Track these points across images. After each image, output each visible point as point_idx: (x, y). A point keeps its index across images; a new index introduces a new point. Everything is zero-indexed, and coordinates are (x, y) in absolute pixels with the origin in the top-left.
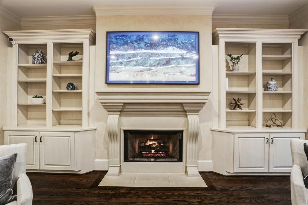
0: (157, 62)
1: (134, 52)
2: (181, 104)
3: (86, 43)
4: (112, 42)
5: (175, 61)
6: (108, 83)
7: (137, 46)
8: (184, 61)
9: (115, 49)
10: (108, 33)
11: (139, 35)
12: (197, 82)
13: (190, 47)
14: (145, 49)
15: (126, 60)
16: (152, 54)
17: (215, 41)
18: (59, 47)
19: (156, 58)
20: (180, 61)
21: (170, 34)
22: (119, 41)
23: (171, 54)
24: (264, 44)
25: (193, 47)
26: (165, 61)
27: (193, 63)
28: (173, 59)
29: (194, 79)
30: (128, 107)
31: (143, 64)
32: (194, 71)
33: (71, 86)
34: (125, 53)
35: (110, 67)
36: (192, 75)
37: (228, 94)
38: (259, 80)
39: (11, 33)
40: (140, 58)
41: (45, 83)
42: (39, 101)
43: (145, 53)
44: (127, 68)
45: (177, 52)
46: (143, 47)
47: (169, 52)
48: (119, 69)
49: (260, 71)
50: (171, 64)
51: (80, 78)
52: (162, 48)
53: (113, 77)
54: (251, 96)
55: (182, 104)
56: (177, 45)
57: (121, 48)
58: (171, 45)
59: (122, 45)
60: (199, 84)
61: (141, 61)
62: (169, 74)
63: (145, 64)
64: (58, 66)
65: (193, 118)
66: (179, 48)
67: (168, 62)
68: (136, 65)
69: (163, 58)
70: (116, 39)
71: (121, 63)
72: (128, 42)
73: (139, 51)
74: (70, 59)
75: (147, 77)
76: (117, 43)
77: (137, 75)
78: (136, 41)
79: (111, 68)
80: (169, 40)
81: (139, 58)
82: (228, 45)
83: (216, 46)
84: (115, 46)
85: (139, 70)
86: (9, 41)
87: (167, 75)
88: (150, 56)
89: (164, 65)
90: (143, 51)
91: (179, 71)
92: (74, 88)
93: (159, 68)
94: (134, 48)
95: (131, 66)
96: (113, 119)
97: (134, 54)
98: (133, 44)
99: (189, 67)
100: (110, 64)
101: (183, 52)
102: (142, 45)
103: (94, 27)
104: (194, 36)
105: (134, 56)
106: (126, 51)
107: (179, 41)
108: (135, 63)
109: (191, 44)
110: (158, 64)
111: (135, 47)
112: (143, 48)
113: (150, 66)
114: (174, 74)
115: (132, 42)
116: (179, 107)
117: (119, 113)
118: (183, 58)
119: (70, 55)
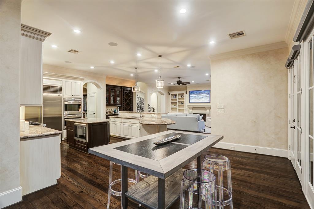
2: (205, 107)
3: (185, 93)
6: (190, 103)
10: (190, 91)
11: (196, 91)
13: (208, 94)
18: (179, 94)
19: (200, 97)
22: (192, 93)
29: (209, 101)
30: (194, 108)
31: (197, 98)
32: (209, 99)
33: (182, 103)
34: (193, 96)
39: (170, 92)
41: (176, 103)
42: (175, 107)
48: (192, 99)
51: (184, 101)
52: (202, 94)
53: (191, 101)
60: (210, 103)
62: (203, 100)
64: (179, 99)
65: (208, 111)
67: (203, 98)
69: (202, 96)
74: (182, 97)
75: (198, 101)
77: (196, 101)
79: (190, 99)
80: (203, 92)
86: (169, 94)
90: (197, 95)
91: (205, 100)
92: (182, 104)
93: (201, 99)
94: (195, 95)
96: (191, 111)
98: (195, 93)
101: (206, 95)
103: (186, 90)
104: (209, 91)
105: (195, 96)
107: (205, 92)
113: (199, 99)
117: (192, 109)
118: (206, 97)
119: (182, 96)
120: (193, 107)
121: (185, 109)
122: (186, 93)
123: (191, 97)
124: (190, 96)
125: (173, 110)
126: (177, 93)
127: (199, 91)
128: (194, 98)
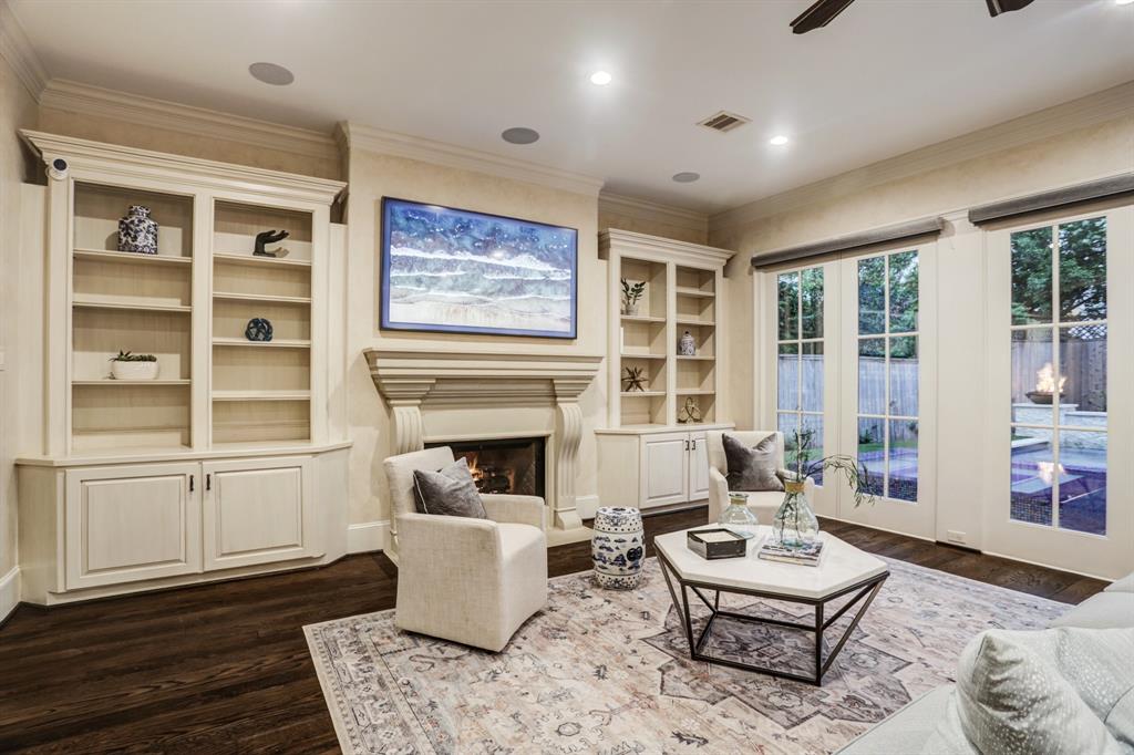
0: (499, 286)
1: (449, 257)
4: (397, 224)
5: (532, 288)
6: (384, 328)
7: (456, 245)
8: (549, 289)
9: (404, 243)
10: (385, 201)
11: (461, 219)
12: (573, 335)
13: (561, 258)
14: (474, 254)
15: (430, 275)
16: (488, 265)
17: (603, 249)
19: (496, 278)
20: (542, 287)
21: (525, 226)
22: (413, 225)
23: (525, 269)
24: (680, 269)
25: (566, 259)
26: (513, 286)
27: (567, 294)
28: (528, 282)
29: (566, 328)
30: (442, 387)
31: (468, 287)
32: (567, 311)
34: (427, 255)
35: (392, 288)
36: (563, 320)
37: (624, 359)
38: (671, 333)
40: (462, 273)
41: (184, 316)
43: (472, 262)
44: (432, 292)
45: (536, 268)
46: (469, 247)
47: (523, 266)
48: (414, 295)
49: (673, 318)
50: (525, 293)
51: (304, 309)
52: (508, 255)
53: (398, 313)
54: (656, 364)
55: (552, 380)
56: (536, 251)
57: (420, 243)
58: (526, 251)
59: (422, 236)
60: (576, 338)
61: (465, 280)
62: (522, 313)
63: (473, 286)
65: (570, 409)
66: (540, 258)
67: (519, 288)
68: (452, 289)
69: (509, 276)
70: (408, 219)
71: (419, 281)
72: (434, 229)
73: (459, 256)
74: (259, 250)
75: (476, 319)
76: (408, 230)
77: (455, 311)
78: (453, 232)
79: (394, 290)
80: (523, 239)
81: (459, 272)
82: (625, 261)
83: (604, 262)
84: (403, 236)
85: (460, 301)
87: (517, 316)
88: (483, 272)
89: (511, 293)
90: (468, 256)
91: (540, 309)
93: (501, 299)
94: (450, 249)
95: (441, 289)
96: (410, 416)
97: (449, 261)
98: (448, 237)
99: (559, 301)
100: (392, 280)
101: (547, 267)
102: (467, 242)
103: (341, 172)
104: (566, 237)
105: (449, 265)
106: (431, 252)
107: (541, 244)
108: (450, 283)
109: (563, 252)
110: (500, 290)
111: (451, 245)
112: (468, 250)
113: (483, 293)
114: (530, 314)
115: (444, 233)
116: (543, 387)
117: (419, 402)
118: (548, 282)
119: (263, 239)
120: (440, 379)
121: (318, 396)
122: (339, 212)
123: (408, 263)
124: (395, 251)
125: (101, 413)
126: (207, 185)
127: (490, 223)
128: (434, 281)
